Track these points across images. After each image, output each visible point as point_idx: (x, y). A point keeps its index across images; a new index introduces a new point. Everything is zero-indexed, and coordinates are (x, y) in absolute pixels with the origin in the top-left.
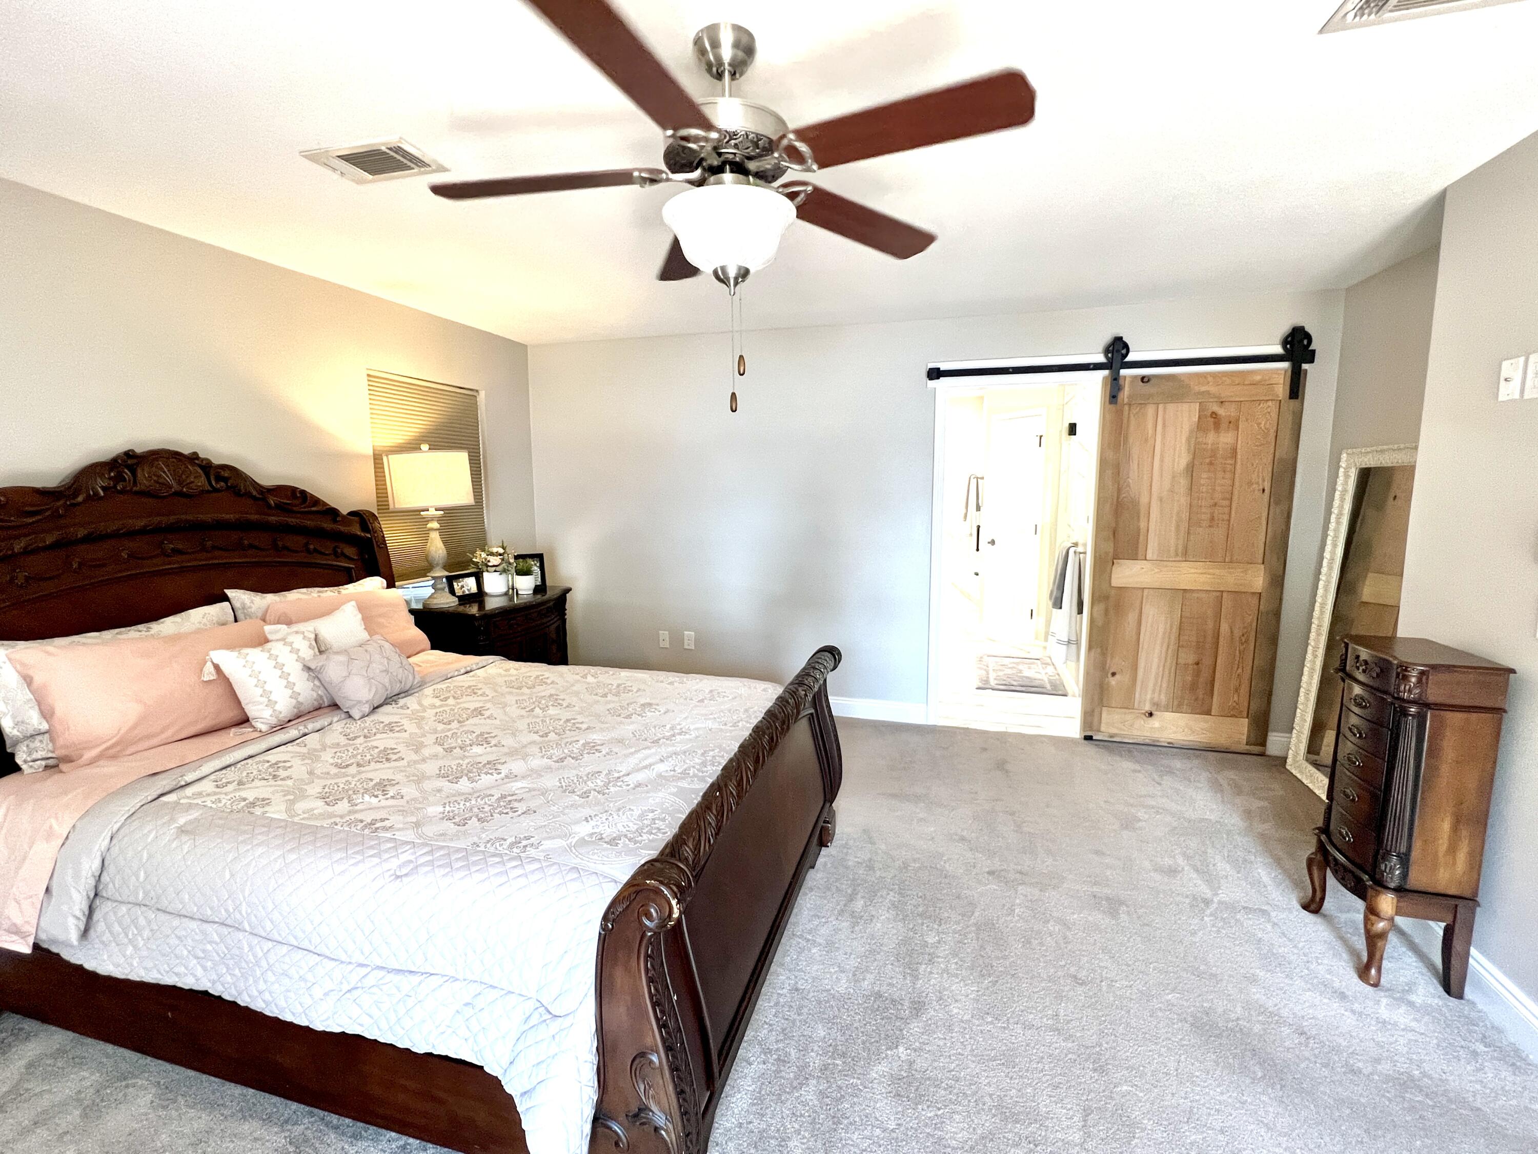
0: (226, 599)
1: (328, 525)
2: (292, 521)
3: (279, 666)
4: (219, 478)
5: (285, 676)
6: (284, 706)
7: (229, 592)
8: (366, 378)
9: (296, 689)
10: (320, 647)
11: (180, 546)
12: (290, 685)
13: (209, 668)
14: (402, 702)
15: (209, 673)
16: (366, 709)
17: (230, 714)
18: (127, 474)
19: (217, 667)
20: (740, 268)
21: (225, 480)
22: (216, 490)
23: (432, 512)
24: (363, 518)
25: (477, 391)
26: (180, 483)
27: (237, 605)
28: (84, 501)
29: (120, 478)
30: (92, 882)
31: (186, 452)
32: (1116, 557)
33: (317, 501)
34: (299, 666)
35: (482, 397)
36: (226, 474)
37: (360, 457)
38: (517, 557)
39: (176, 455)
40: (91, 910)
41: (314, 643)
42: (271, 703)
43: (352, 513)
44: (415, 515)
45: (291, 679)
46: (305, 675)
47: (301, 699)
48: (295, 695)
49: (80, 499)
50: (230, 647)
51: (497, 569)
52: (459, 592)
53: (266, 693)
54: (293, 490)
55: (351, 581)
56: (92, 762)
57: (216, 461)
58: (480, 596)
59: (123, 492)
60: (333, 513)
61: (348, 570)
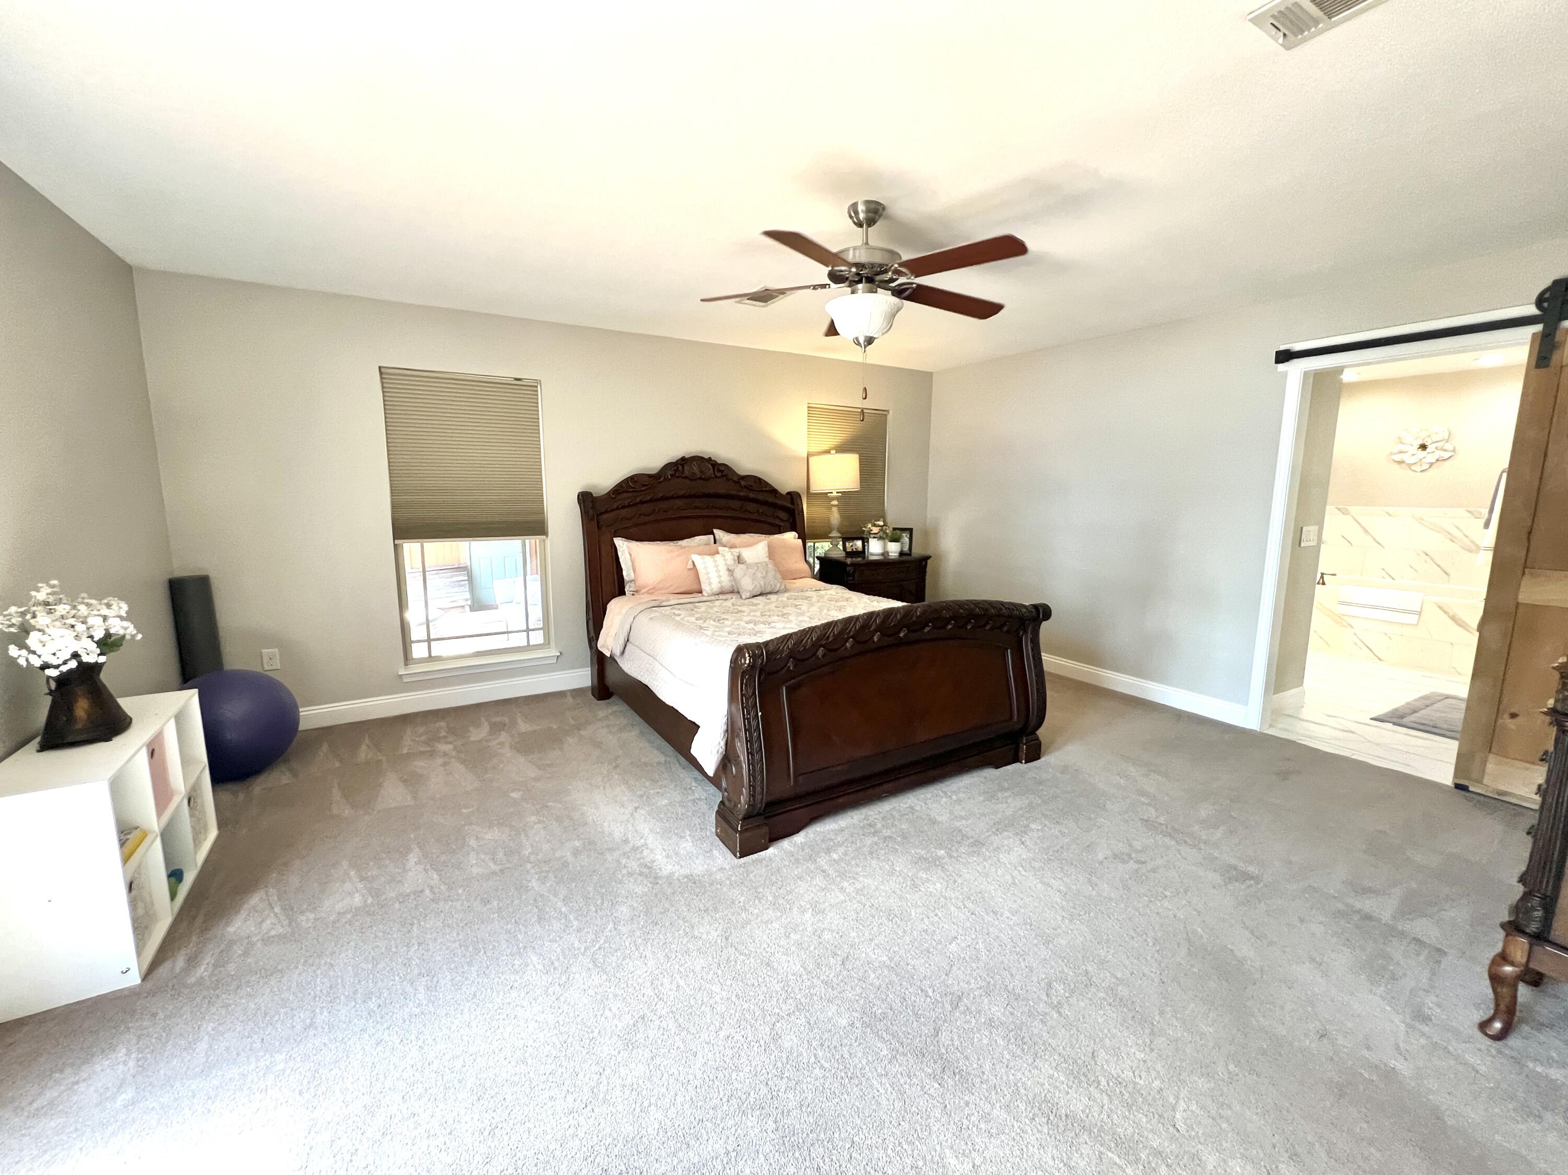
0: (713, 533)
1: (771, 500)
2: (752, 495)
3: (717, 566)
4: (719, 471)
5: (718, 571)
6: (715, 587)
7: (715, 531)
8: (807, 409)
9: (722, 579)
10: (739, 560)
11: (699, 505)
12: (719, 576)
13: (690, 562)
14: (769, 596)
15: (690, 566)
16: (748, 595)
17: (695, 587)
18: (680, 468)
19: (693, 562)
20: (866, 337)
21: (721, 471)
22: (717, 477)
23: (835, 494)
24: (794, 497)
25: (888, 411)
26: (701, 472)
27: (717, 537)
28: (663, 481)
29: (676, 471)
30: (626, 634)
31: (707, 457)
32: (1526, 566)
33: (767, 484)
34: (726, 568)
35: (890, 417)
36: (722, 468)
37: (796, 459)
38: (894, 529)
39: (702, 458)
40: (626, 645)
41: (736, 558)
42: (710, 584)
43: (789, 493)
44: (824, 496)
45: (721, 573)
46: (727, 573)
47: (723, 585)
48: (720, 582)
49: (662, 479)
50: (700, 554)
51: (876, 536)
52: (849, 550)
53: (709, 578)
54: (755, 477)
55: (780, 532)
56: (644, 594)
57: (719, 462)
58: (862, 553)
59: (678, 477)
60: (774, 491)
61: (780, 526)
